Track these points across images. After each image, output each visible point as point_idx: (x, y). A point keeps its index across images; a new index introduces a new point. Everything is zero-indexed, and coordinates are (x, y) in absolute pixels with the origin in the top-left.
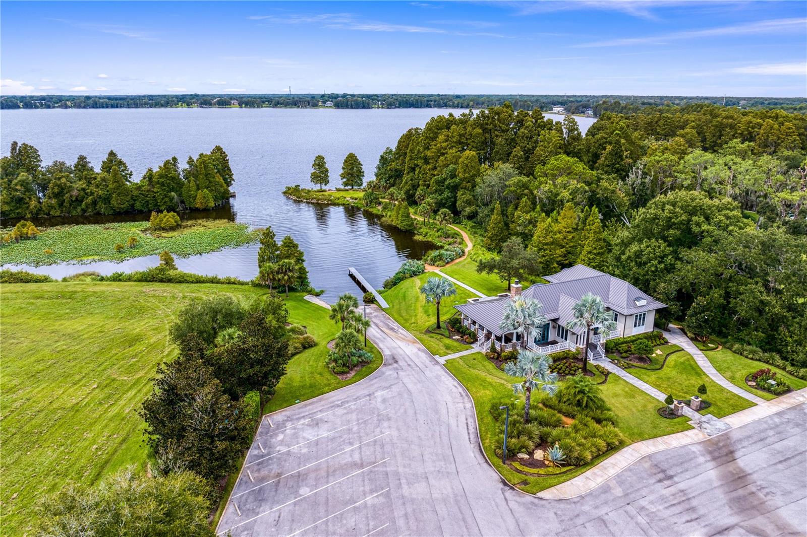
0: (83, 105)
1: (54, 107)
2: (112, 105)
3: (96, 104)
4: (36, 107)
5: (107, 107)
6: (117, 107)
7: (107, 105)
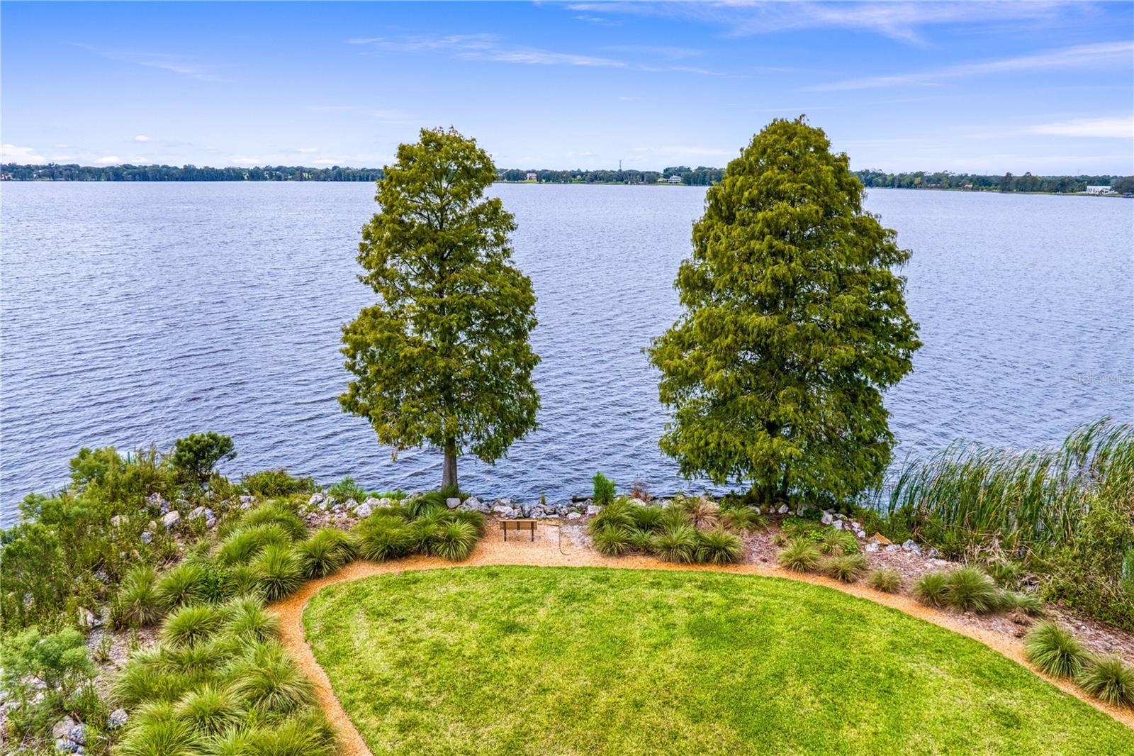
0: (322, 176)
1: (286, 180)
2: (360, 177)
3: (340, 175)
4: (265, 179)
5: (354, 180)
6: (367, 180)
7: (354, 177)
